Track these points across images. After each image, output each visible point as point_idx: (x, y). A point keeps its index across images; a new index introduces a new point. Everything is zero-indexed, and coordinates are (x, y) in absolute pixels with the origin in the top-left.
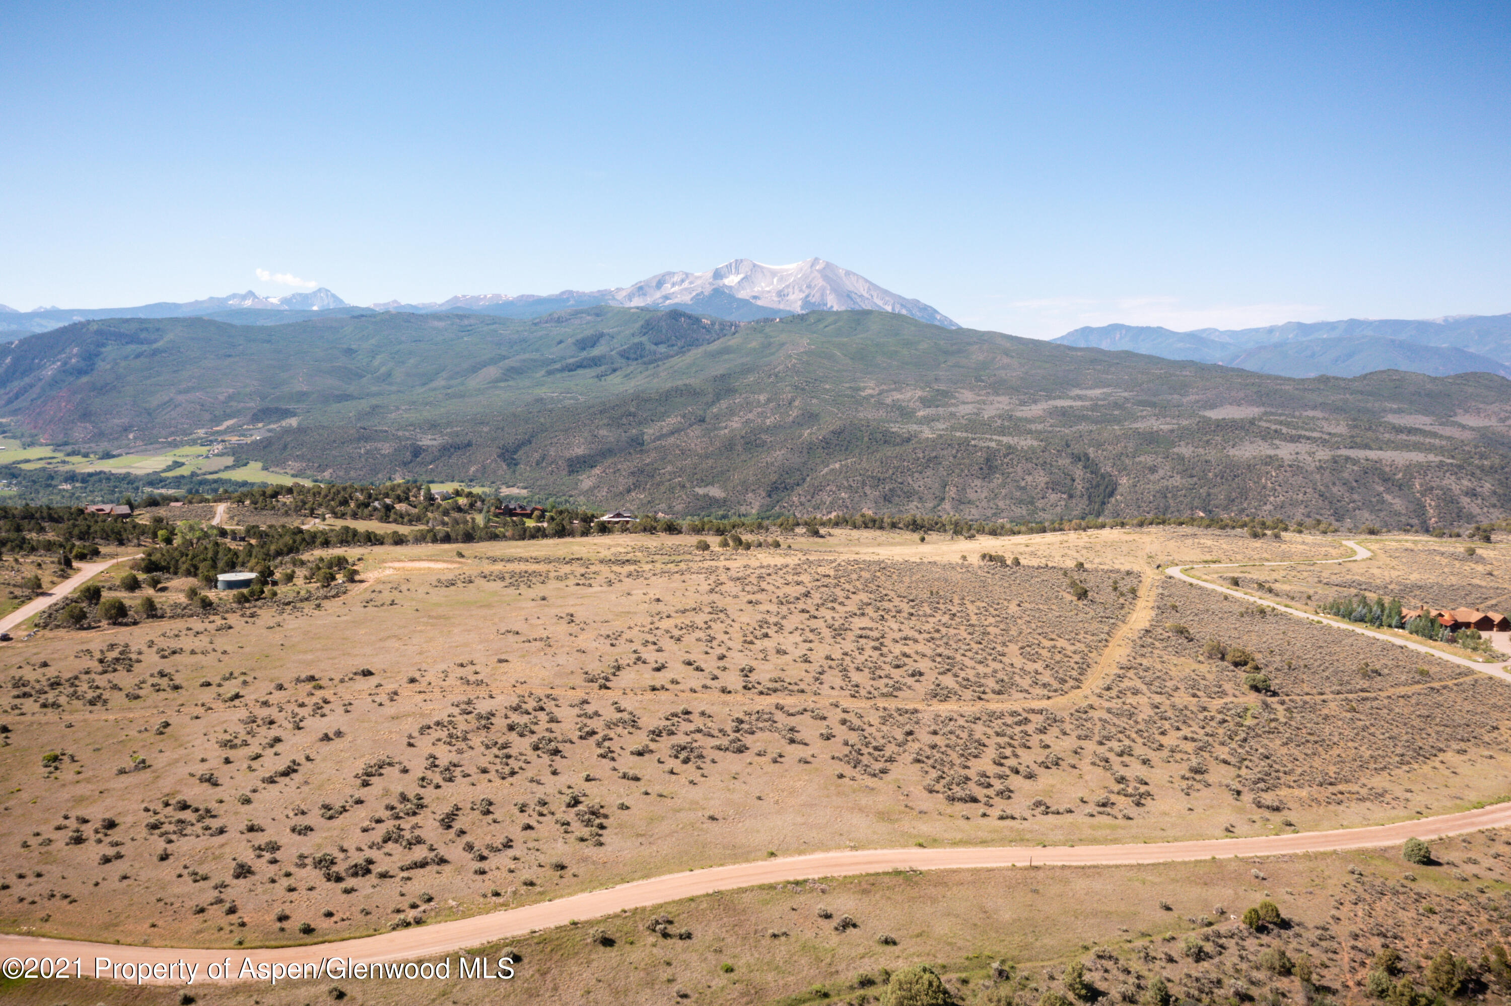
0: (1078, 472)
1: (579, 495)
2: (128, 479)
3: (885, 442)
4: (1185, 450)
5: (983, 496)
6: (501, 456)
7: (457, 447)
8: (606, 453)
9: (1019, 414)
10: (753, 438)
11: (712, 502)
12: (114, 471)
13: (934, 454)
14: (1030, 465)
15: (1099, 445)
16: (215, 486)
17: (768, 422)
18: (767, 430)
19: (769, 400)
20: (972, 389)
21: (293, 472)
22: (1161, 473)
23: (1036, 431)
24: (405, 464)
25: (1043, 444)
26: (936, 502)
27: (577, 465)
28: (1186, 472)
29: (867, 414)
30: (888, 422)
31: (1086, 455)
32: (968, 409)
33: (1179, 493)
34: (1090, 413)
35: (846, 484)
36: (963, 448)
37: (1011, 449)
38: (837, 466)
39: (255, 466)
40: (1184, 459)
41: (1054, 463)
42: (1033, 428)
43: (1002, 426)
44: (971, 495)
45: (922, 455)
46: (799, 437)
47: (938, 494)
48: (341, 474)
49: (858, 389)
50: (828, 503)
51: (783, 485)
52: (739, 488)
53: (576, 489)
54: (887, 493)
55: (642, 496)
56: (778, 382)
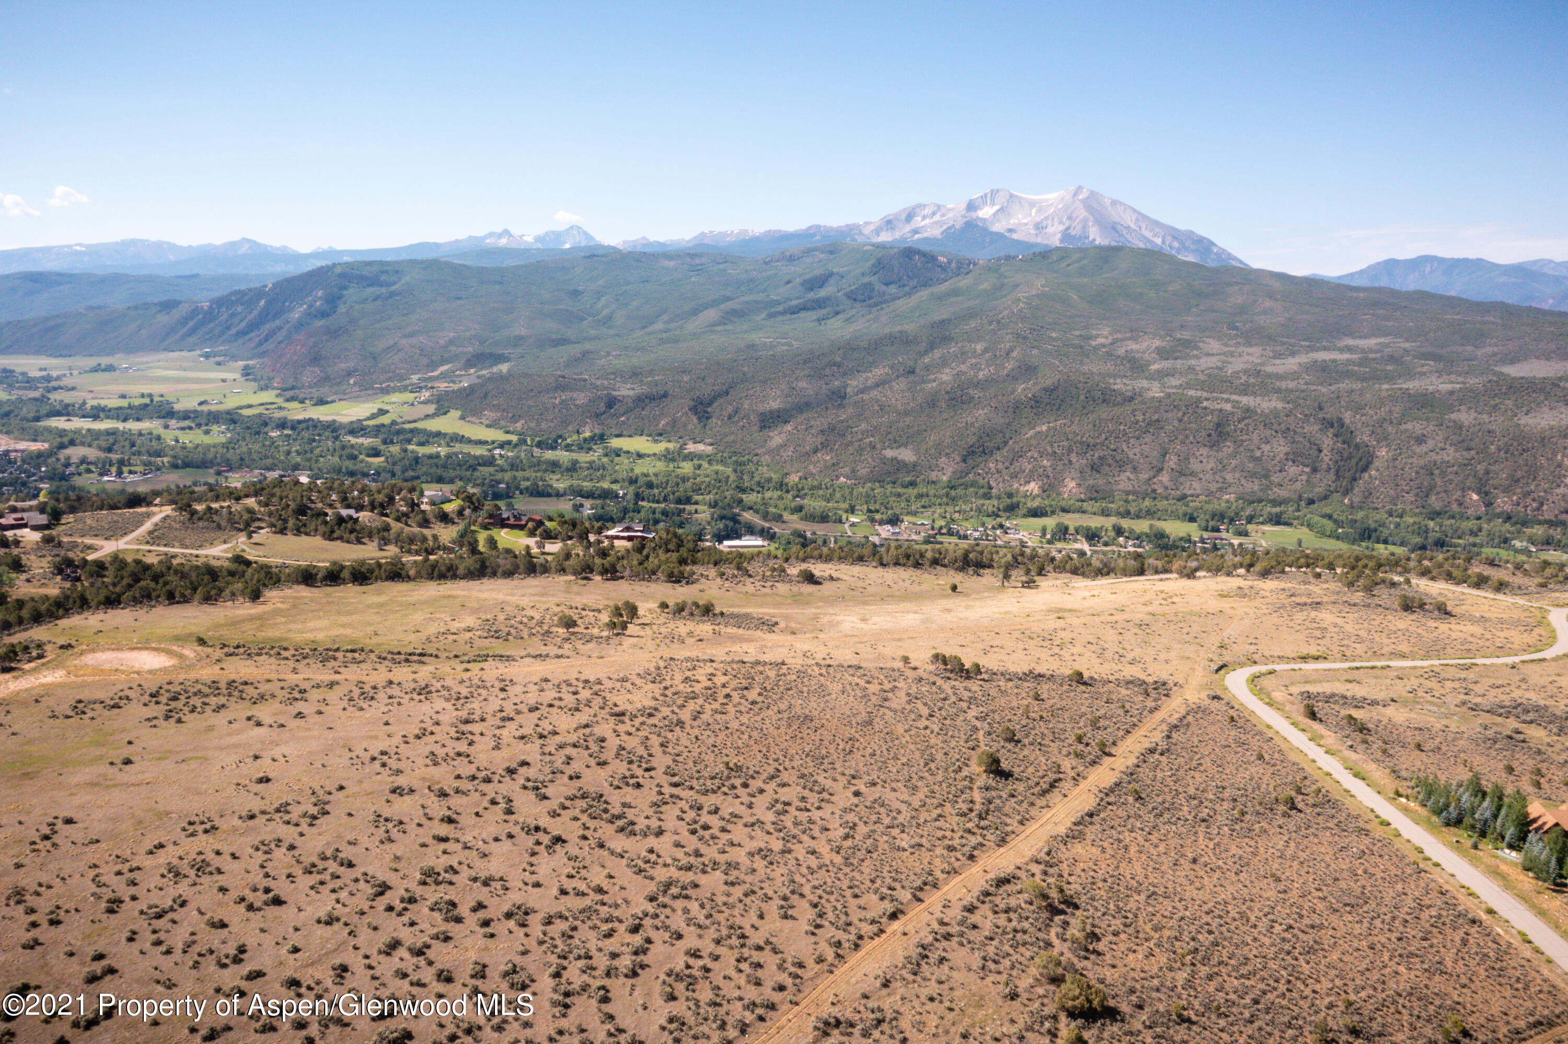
0: (1327, 441)
1: (765, 454)
2: (331, 427)
3: (1104, 401)
4: (1465, 417)
5: (1209, 467)
6: (694, 409)
7: (652, 399)
8: (797, 408)
9: (1269, 369)
10: (960, 393)
11: (901, 466)
12: (322, 419)
13: (1156, 417)
14: (1268, 432)
17: (982, 375)
18: (977, 384)
19: (986, 350)
20: (1221, 338)
21: (487, 422)
22: (1430, 443)
23: (1287, 390)
24: (598, 416)
25: (1290, 406)
26: (1152, 474)
27: (769, 421)
28: (1463, 444)
29: (1092, 368)
30: (1115, 376)
31: (1340, 420)
32: (1212, 362)
33: (1450, 470)
34: (1356, 368)
35: (1049, 449)
36: (1190, 411)
37: (1248, 412)
38: (1044, 428)
39: (455, 414)
40: (1461, 428)
41: (1299, 430)
42: (1284, 387)
43: (1247, 384)
44: (1195, 465)
45: (1141, 418)
46: (1012, 393)
47: (1155, 463)
48: (533, 425)
49: (1089, 338)
50: (1027, 471)
51: (981, 449)
52: (932, 451)
53: (764, 447)
54: (1096, 461)
55: (828, 458)
56: (999, 330)
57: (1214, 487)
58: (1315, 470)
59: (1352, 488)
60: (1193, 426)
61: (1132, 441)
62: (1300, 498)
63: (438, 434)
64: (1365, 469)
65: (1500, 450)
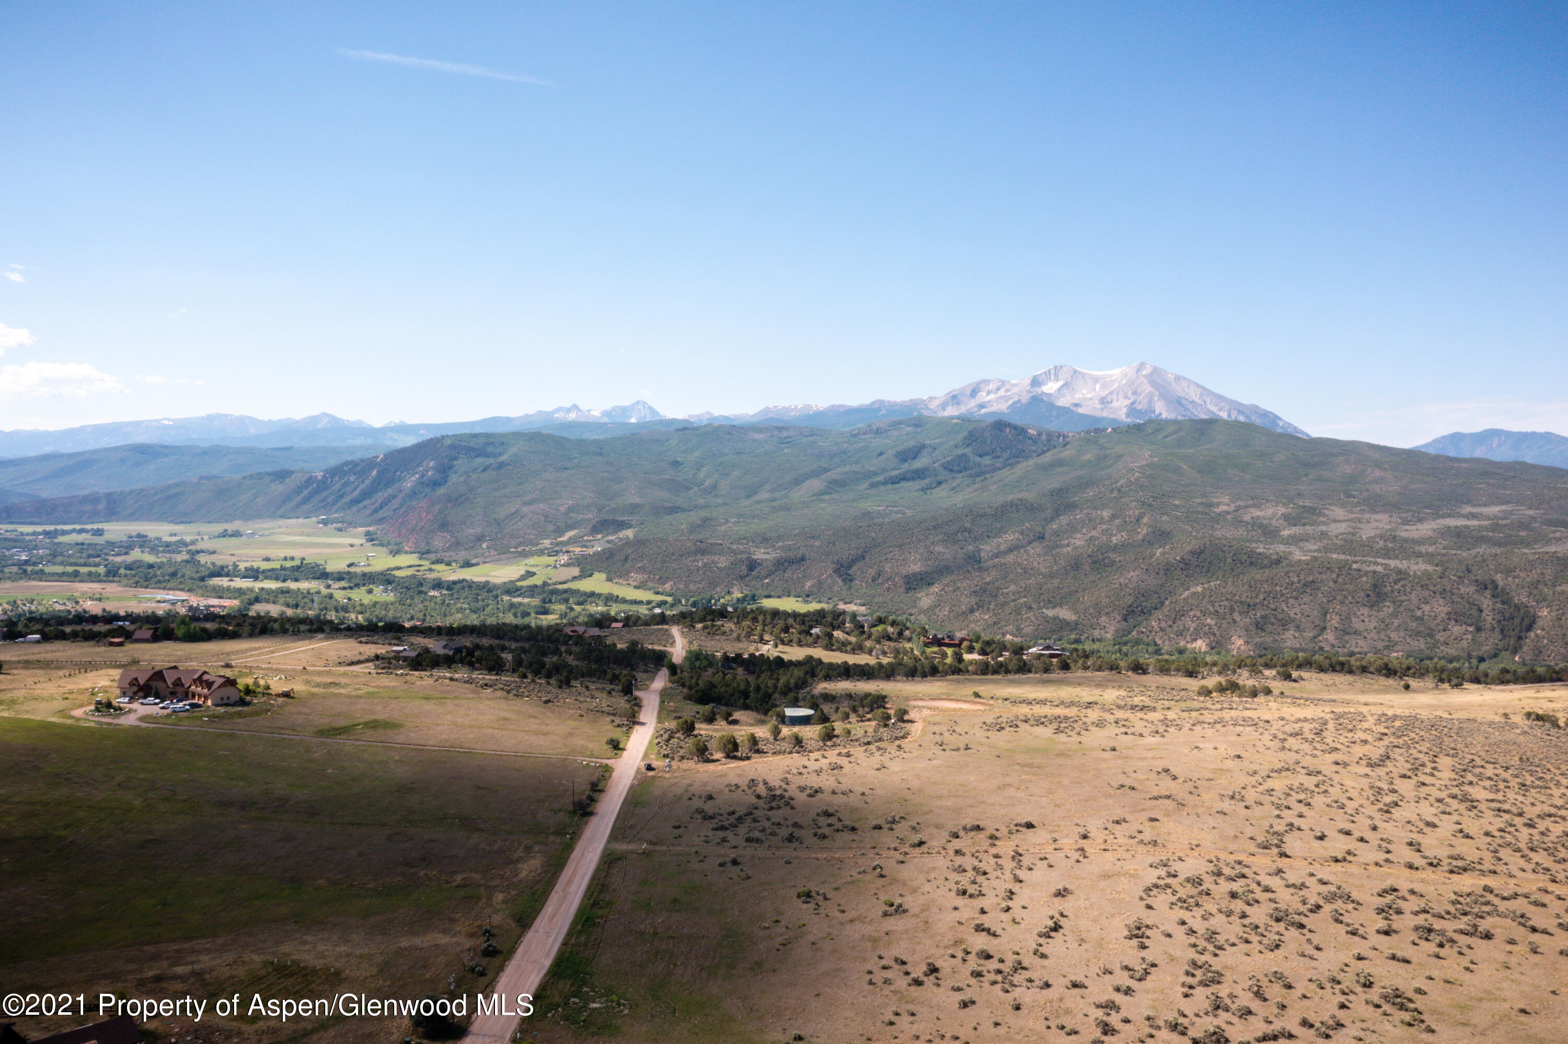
0: (1486, 602)
1: (920, 614)
2: (486, 587)
3: (1251, 564)
5: (1372, 626)
6: (836, 571)
7: (791, 562)
8: (943, 570)
9: (1404, 534)
10: (1101, 557)
11: (1063, 625)
12: (475, 579)
13: (1310, 578)
14: (1426, 593)
15: (1509, 571)
16: (565, 596)
17: (1114, 539)
18: (1115, 548)
19: (1113, 517)
20: (1343, 505)
21: (635, 583)
23: (1427, 554)
24: (742, 578)
25: (1439, 569)
26: (1316, 632)
27: (915, 582)
29: (1225, 533)
30: (1249, 541)
31: (1493, 582)
32: (1342, 528)
34: (1490, 534)
35: (1211, 609)
36: (1344, 572)
37: (1401, 575)
38: (1199, 589)
39: (599, 577)
41: (1455, 591)
42: (1424, 551)
43: (1385, 548)
44: (1357, 624)
45: (1296, 579)
46: (1152, 557)
47: (1317, 622)
48: (681, 586)
49: (1211, 505)
50: (1192, 629)
51: (1140, 609)
52: (1092, 610)
53: (915, 607)
54: (1259, 619)
55: (987, 617)
56: (1121, 497)
57: (1380, 645)
58: (1479, 629)
59: (1521, 647)
60: (1351, 587)
61: (1291, 601)
62: (1470, 657)
63: (593, 594)
64: (1529, 628)
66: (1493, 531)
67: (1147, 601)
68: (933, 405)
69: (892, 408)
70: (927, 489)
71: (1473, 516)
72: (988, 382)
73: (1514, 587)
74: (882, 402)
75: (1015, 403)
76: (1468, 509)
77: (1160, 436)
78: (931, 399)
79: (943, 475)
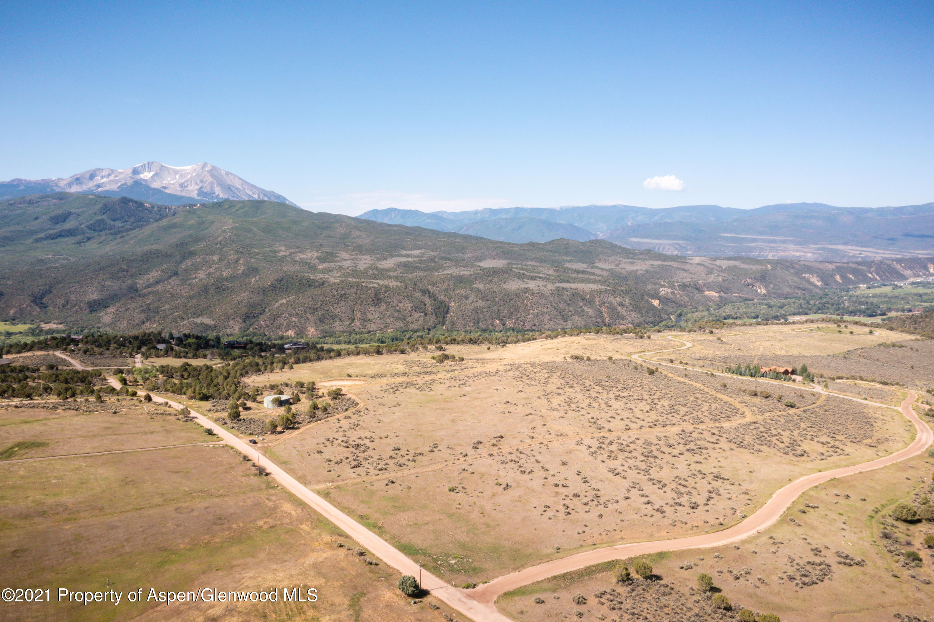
0: (427, 301)
1: (105, 326)
3: (310, 286)
4: (480, 286)
5: (377, 316)
6: (34, 301)
8: (114, 297)
9: (380, 266)
10: (220, 285)
11: (207, 327)
13: (343, 292)
14: (400, 297)
15: (434, 284)
17: (225, 274)
18: (226, 279)
19: (221, 260)
22: (471, 299)
23: (394, 277)
25: (403, 284)
26: (350, 321)
27: (95, 306)
28: (484, 298)
29: (288, 268)
30: (304, 272)
31: (428, 290)
32: (349, 263)
33: (484, 310)
35: (293, 312)
36: (359, 288)
37: (386, 288)
38: (284, 301)
40: (480, 291)
41: (413, 296)
42: (392, 275)
43: (373, 274)
44: (370, 316)
45: (335, 293)
46: (250, 283)
47: (350, 316)
49: (275, 252)
50: (285, 325)
51: (252, 315)
52: (223, 318)
53: (100, 323)
54: (321, 317)
55: (155, 326)
56: (223, 248)
58: (426, 315)
59: (445, 322)
60: (363, 296)
61: (335, 305)
62: (424, 329)
64: (447, 312)
65: (501, 300)
66: (420, 264)
67: (255, 310)
68: (62, 184)
69: (30, 186)
70: (80, 243)
71: (408, 256)
72: (101, 170)
73: (437, 292)
74: (20, 180)
75: (122, 185)
76: (404, 252)
77: (234, 210)
78: (59, 180)
79: (90, 233)
